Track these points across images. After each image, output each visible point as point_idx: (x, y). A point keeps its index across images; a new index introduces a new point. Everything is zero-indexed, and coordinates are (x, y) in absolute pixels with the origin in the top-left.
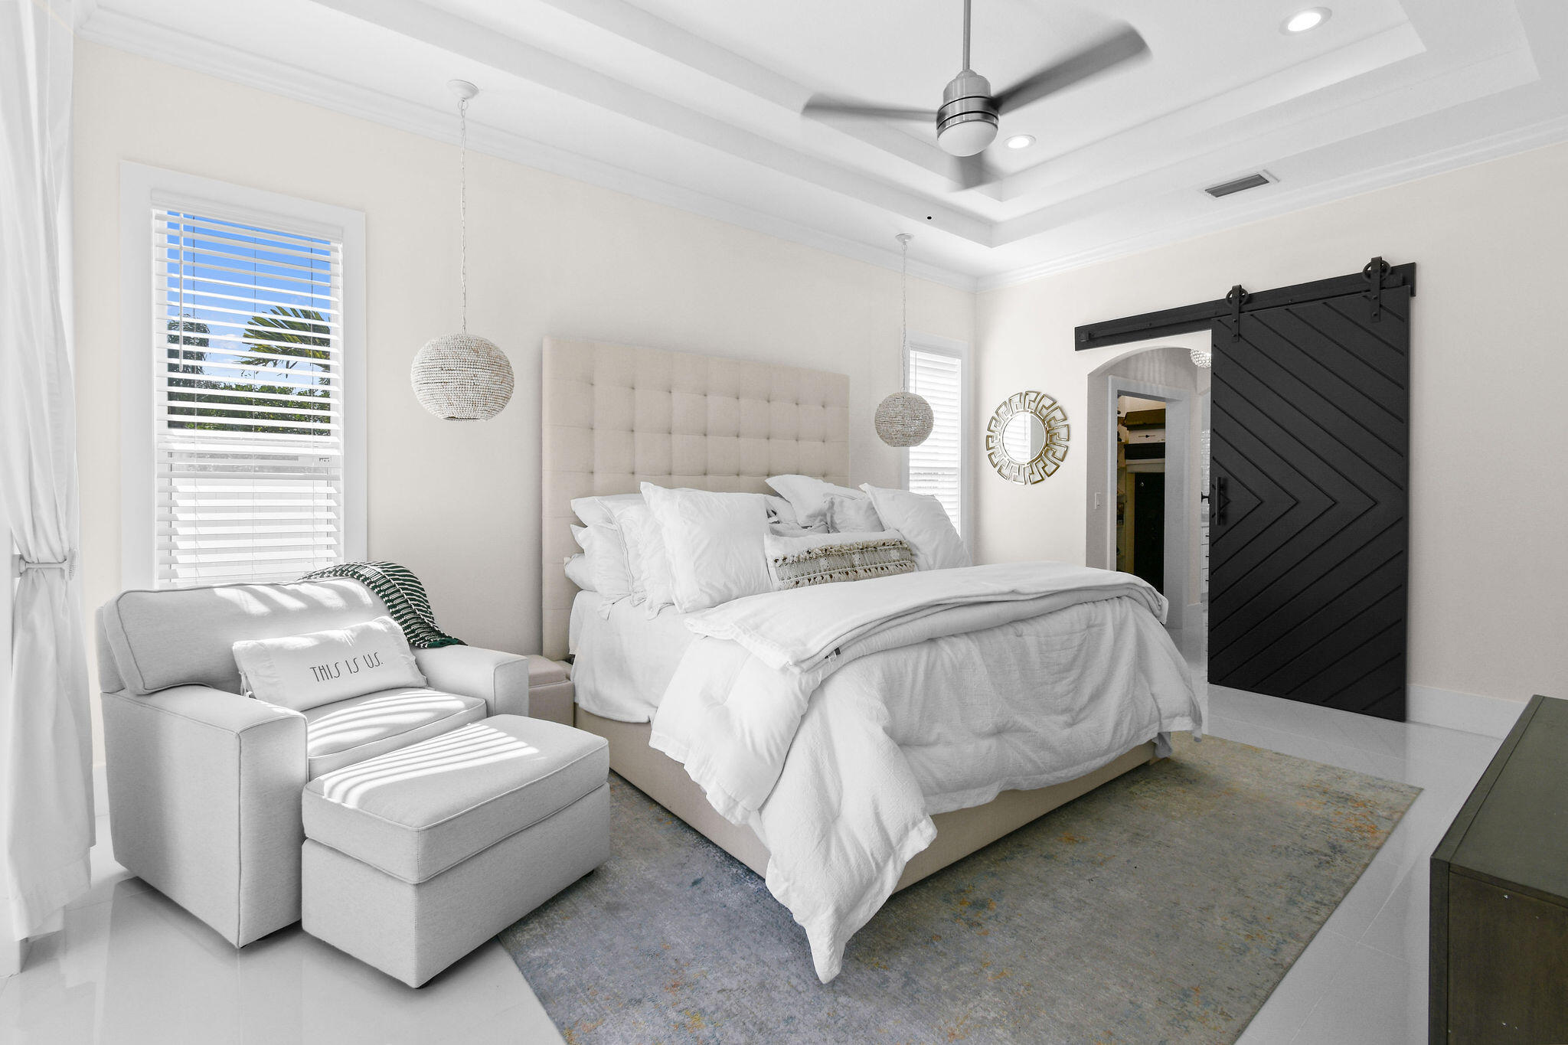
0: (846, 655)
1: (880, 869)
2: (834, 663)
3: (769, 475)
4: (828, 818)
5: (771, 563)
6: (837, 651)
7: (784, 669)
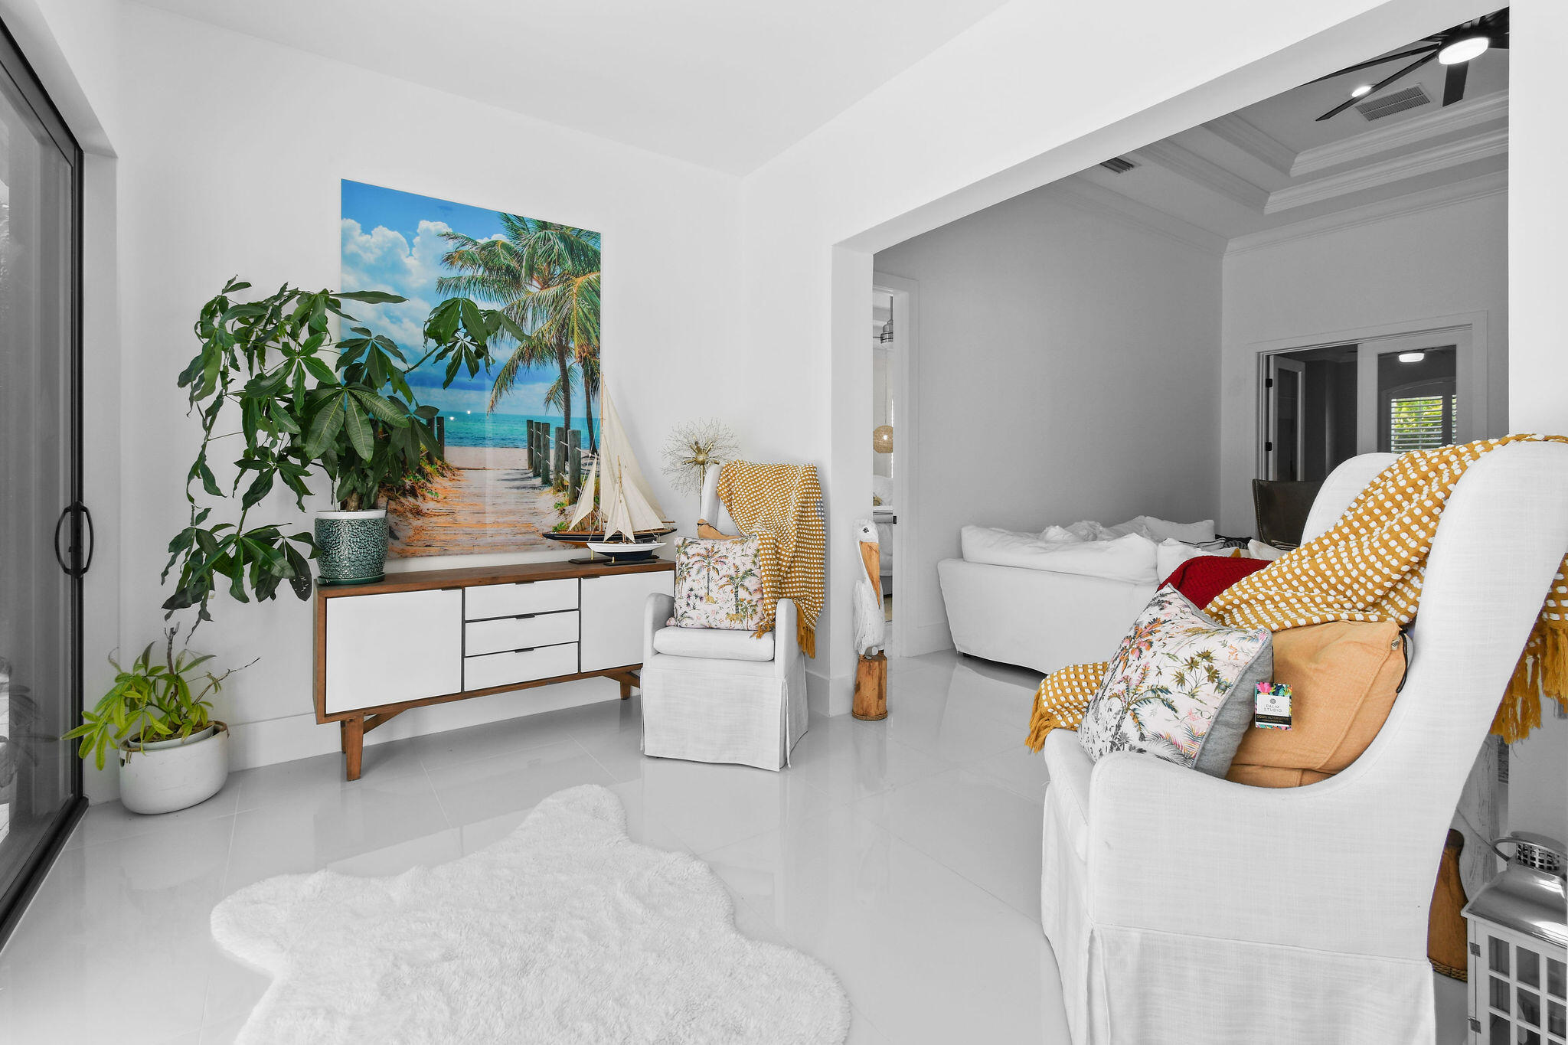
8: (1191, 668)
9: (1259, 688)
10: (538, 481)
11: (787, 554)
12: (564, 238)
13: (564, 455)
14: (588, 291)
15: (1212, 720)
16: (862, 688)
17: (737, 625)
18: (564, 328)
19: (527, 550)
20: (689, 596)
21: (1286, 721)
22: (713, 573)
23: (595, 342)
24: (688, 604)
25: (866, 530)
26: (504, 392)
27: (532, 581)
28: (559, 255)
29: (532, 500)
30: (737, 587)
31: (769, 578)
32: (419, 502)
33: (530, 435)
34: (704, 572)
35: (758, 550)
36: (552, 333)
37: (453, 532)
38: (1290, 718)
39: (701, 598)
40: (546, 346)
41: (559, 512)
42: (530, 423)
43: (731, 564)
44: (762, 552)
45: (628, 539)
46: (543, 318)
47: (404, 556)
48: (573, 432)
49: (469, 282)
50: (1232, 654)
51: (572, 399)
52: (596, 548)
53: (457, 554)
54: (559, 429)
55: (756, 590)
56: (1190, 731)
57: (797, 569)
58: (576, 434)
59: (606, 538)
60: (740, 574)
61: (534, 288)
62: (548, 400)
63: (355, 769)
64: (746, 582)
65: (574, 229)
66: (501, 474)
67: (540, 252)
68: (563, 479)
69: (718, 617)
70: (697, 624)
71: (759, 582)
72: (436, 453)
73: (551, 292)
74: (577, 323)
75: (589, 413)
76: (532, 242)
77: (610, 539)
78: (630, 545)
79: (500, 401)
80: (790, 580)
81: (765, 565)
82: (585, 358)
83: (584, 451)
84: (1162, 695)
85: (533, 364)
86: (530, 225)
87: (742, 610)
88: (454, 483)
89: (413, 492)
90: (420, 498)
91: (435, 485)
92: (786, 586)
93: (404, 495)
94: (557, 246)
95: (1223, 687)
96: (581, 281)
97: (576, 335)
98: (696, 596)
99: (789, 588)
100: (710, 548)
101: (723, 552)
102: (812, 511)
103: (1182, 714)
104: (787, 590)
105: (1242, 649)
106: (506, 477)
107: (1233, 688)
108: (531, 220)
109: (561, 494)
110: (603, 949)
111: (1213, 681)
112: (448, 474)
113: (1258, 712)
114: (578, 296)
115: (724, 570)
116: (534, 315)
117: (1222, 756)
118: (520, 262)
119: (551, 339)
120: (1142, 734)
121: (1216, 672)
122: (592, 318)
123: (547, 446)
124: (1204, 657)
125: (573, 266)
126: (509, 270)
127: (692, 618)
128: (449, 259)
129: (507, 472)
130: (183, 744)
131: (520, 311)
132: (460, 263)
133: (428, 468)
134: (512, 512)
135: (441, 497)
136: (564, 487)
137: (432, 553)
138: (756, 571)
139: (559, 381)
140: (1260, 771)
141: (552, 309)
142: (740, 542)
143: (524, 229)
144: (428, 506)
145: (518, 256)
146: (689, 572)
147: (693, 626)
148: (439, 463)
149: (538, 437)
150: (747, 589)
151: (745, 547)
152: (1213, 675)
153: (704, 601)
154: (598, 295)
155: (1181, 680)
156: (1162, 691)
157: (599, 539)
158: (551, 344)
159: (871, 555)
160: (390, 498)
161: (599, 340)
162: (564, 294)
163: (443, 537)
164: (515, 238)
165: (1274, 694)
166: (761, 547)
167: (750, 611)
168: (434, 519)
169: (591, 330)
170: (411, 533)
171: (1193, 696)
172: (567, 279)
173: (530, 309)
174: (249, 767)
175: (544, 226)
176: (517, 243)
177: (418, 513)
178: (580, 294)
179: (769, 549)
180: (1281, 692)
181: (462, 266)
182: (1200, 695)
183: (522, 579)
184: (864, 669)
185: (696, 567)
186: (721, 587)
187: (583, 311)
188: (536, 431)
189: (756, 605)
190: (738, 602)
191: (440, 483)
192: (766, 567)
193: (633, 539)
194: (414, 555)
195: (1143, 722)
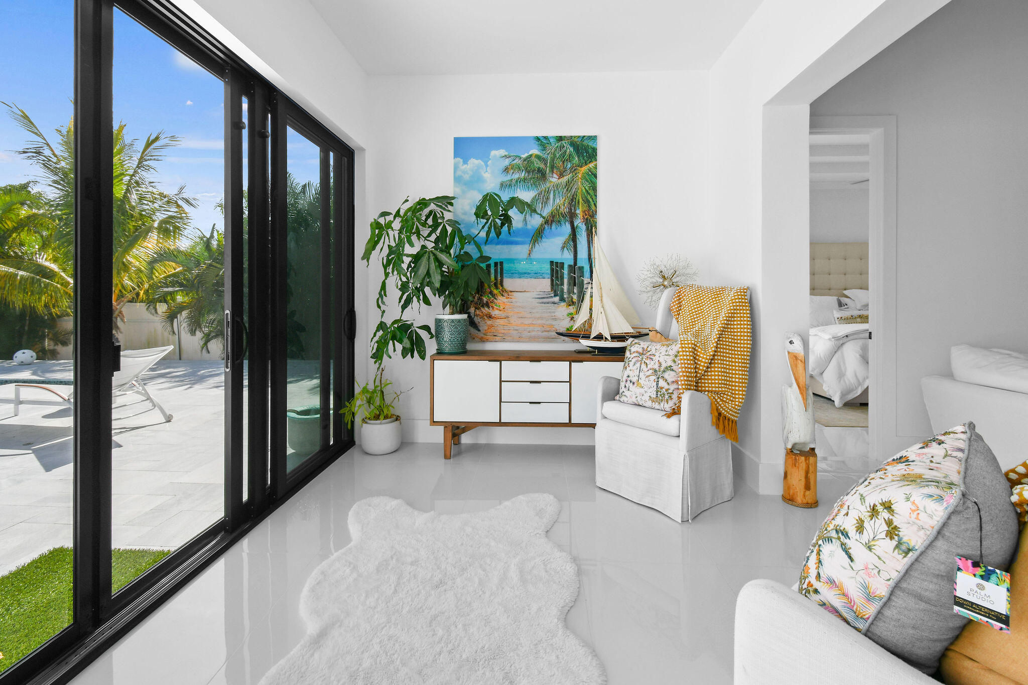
0: (850, 338)
1: (857, 388)
2: (845, 339)
3: (845, 290)
4: (841, 375)
5: (836, 319)
6: (847, 336)
7: (830, 339)
8: (872, 517)
9: (960, 563)
10: (557, 299)
11: (705, 356)
12: (573, 144)
13: (573, 282)
14: (589, 175)
15: (892, 583)
16: (789, 477)
17: (656, 406)
18: (573, 202)
19: (550, 342)
20: (627, 381)
21: (1004, 620)
22: (643, 366)
23: (593, 207)
24: (625, 387)
25: (791, 342)
26: (536, 244)
27: (539, 361)
28: (569, 155)
29: (553, 311)
30: (658, 378)
31: (684, 374)
32: (491, 311)
33: (552, 270)
34: (638, 365)
35: (678, 352)
36: (565, 205)
37: (508, 328)
38: (1007, 617)
39: (633, 383)
40: (562, 214)
41: (570, 319)
42: (552, 262)
43: (657, 361)
44: (681, 353)
45: (606, 338)
46: (560, 197)
47: (482, 340)
48: (579, 267)
49: (517, 181)
50: (913, 511)
51: (579, 246)
52: (585, 343)
53: (510, 342)
54: (570, 266)
55: (673, 382)
56: (865, 587)
57: (716, 369)
58: (581, 268)
59: (592, 336)
60: (662, 369)
61: (554, 179)
62: (563, 248)
63: (448, 454)
64: (666, 375)
65: (579, 137)
66: (535, 295)
67: (558, 156)
68: (572, 298)
69: (643, 398)
70: (630, 401)
71: (677, 376)
72: (498, 284)
73: (565, 179)
74: (582, 197)
75: (590, 255)
76: (553, 151)
77: (595, 338)
78: (607, 342)
79: (534, 250)
80: (709, 377)
81: (682, 363)
82: (587, 219)
83: (586, 279)
84: (842, 538)
85: (554, 226)
86: (552, 140)
87: (661, 395)
88: (509, 300)
89: (487, 305)
90: (491, 308)
91: (499, 301)
92: (706, 381)
93: (483, 306)
94: (568, 150)
95: (904, 547)
96: (584, 169)
97: (580, 205)
98: (631, 382)
99: (709, 383)
100: (645, 347)
101: (653, 351)
102: (738, 324)
103: (858, 565)
104: (707, 385)
105: (925, 508)
106: (538, 297)
107: (917, 553)
108: (553, 137)
109: (571, 307)
110: (481, 593)
111: (891, 538)
112: (506, 295)
113: (958, 594)
114: (582, 180)
115: (653, 365)
116: (554, 196)
117: (911, 631)
118: (546, 164)
119: (564, 210)
120: (819, 574)
121: (896, 528)
122: (591, 192)
123: (562, 278)
124: (885, 508)
125: (579, 161)
126: (539, 170)
127: (627, 397)
128: (506, 170)
129: (538, 293)
130: (381, 424)
131: (546, 194)
132: (512, 171)
133: (495, 291)
134: (541, 318)
135: (501, 308)
136: (573, 303)
137: (497, 340)
138: (674, 368)
139: (570, 235)
140: (982, 672)
141: (565, 190)
142: (667, 345)
143: (548, 144)
144: (495, 313)
145: (544, 160)
146: (629, 364)
147: (628, 402)
148: (501, 288)
149: (557, 271)
150: (666, 380)
151: (668, 349)
152: (892, 531)
153: (635, 385)
154: (596, 176)
155: (860, 528)
156: (843, 534)
157: (587, 337)
158: (565, 212)
159: (796, 364)
160: (476, 308)
161: (596, 206)
162: (573, 180)
163: (503, 331)
164: (543, 150)
165: (982, 577)
166: (680, 350)
167: (667, 396)
168: (498, 320)
169: (591, 200)
170: (486, 328)
171: (870, 548)
172: (575, 170)
173: (552, 192)
174: (415, 442)
175: (560, 139)
176: (544, 153)
177: (490, 317)
178: (584, 178)
179: (687, 351)
180: (993, 577)
181: (513, 173)
182: (877, 550)
183: (533, 359)
184: (790, 461)
185: (634, 360)
186: (647, 377)
187: (585, 188)
188: (556, 268)
189: (672, 393)
190: (659, 389)
191: (501, 300)
192: (683, 366)
193: (609, 338)
194: (487, 340)
195: (822, 561)
